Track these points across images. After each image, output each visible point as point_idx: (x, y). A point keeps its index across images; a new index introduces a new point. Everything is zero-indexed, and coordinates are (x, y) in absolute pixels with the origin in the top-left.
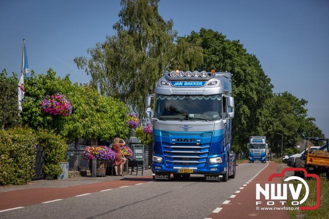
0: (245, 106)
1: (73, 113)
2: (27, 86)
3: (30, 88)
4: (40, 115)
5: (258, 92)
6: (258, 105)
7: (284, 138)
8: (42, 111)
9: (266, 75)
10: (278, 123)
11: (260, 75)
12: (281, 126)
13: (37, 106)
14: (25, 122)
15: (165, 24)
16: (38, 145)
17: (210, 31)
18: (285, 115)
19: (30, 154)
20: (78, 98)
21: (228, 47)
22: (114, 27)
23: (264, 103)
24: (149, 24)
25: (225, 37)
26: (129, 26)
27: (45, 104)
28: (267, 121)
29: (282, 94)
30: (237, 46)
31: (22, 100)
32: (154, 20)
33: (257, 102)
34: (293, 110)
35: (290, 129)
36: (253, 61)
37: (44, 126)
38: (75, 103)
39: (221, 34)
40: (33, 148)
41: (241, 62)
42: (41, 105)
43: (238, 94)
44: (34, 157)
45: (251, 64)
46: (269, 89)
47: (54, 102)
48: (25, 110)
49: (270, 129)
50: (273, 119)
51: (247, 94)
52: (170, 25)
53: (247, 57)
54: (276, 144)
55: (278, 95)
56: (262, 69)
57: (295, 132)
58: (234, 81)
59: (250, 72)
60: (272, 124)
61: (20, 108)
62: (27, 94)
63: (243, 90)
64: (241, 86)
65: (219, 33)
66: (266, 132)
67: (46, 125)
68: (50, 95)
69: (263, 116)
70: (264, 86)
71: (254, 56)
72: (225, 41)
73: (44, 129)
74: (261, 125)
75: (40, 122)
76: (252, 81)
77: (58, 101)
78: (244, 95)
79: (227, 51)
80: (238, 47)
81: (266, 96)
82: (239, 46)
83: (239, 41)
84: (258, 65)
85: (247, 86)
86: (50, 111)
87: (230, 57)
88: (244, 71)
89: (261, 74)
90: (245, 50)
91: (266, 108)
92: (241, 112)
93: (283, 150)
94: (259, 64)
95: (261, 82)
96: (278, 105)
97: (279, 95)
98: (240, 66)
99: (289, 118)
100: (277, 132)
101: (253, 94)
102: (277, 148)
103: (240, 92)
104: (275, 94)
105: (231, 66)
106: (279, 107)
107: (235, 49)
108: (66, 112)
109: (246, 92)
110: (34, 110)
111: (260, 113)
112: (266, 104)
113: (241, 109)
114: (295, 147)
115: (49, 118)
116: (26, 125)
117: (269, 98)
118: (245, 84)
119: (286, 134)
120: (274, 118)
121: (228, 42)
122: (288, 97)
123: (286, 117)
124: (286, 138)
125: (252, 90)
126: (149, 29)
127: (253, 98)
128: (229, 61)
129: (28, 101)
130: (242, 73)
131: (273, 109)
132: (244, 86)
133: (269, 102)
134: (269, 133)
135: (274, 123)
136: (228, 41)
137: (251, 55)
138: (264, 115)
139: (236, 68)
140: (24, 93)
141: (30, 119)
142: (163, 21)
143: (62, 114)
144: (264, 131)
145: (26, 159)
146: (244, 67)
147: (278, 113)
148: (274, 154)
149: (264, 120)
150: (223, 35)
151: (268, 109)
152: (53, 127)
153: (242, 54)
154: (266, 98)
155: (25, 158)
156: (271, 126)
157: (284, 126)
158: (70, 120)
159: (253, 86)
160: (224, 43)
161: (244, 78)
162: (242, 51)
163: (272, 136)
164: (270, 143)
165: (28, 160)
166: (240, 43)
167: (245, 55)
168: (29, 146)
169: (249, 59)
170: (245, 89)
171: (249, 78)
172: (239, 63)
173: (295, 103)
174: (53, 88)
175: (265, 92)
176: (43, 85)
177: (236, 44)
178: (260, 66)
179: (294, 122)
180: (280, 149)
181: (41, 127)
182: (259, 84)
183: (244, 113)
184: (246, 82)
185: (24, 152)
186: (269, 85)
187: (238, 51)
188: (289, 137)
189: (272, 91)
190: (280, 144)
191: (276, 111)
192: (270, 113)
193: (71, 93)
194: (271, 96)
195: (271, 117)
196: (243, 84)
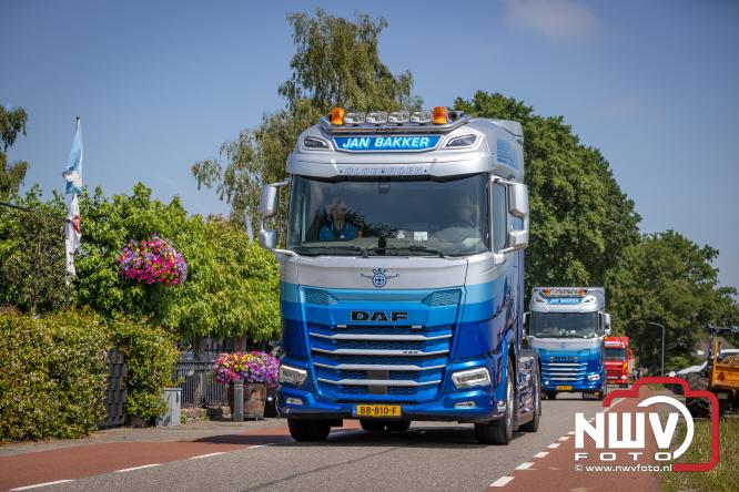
0: (577, 263)
1: (189, 279)
2: (87, 221)
3: (93, 225)
4: (115, 285)
5: (607, 232)
6: (607, 259)
7: (667, 335)
8: (120, 276)
9: (623, 193)
10: (653, 300)
11: (611, 193)
12: (661, 307)
13: (110, 265)
14: (83, 300)
15: (394, 82)
16: (111, 351)
17: (498, 97)
18: (668, 283)
19: (94, 371)
20: (201, 246)
21: (536, 132)
22: (280, 91)
23: (619, 256)
24: (359, 83)
25: (531, 110)
26: (314, 88)
27: (127, 260)
28: (630, 296)
29: (662, 235)
30: (558, 129)
31: (77, 252)
32: (369, 75)
33: (605, 253)
34: (687, 270)
35: (679, 313)
36: (594, 161)
37: (126, 309)
38: (193, 257)
39: (521, 103)
40: (101, 357)
41: (568, 166)
42: (118, 263)
43: (562, 237)
44: (104, 376)
45: (589, 167)
46: (631, 224)
47: (148, 254)
48: (83, 273)
49: (635, 313)
50: (642, 291)
51: (581, 236)
52: (406, 84)
53: (581, 154)
54: (649, 349)
55: (652, 238)
56: (614, 180)
57: (691, 320)
58: (552, 209)
59: (588, 187)
60: (641, 303)
61: (71, 269)
62: (87, 239)
63: (572, 227)
64: (568, 218)
65: (517, 102)
66: (628, 321)
67: (130, 305)
68: (139, 239)
69: (619, 286)
70: (620, 218)
71: (597, 151)
72: (531, 120)
73: (125, 314)
74: (615, 304)
75: (116, 299)
76: (593, 207)
77: (156, 253)
78: (574, 239)
79: (536, 141)
80: (559, 132)
81: (625, 240)
82: (562, 129)
83: (561, 118)
84: (606, 171)
85: (582, 218)
86: (138, 276)
87: (543, 155)
88: (575, 184)
89: (614, 191)
90: (576, 139)
91: (624, 266)
92: (570, 276)
93: (667, 360)
94: (609, 169)
95: (614, 209)
96: (653, 260)
97: (655, 237)
98: (566, 173)
99: (677, 289)
100: (650, 319)
101: (596, 235)
102: (651, 357)
103: (567, 231)
104: (645, 235)
105: (544, 173)
106: (654, 264)
107: (554, 136)
108: (175, 276)
109: (579, 231)
110: (102, 273)
111: (613, 279)
112: (624, 258)
113: (569, 270)
114: (693, 354)
115: (136, 290)
116: (86, 307)
117: (632, 246)
118: (577, 213)
119: (672, 324)
120: (644, 289)
121: (538, 121)
122: (674, 243)
123: (671, 287)
124: (671, 333)
125: (592, 226)
126: (359, 93)
127: (595, 245)
128: (540, 163)
129: (91, 254)
130: (570, 189)
131: (643, 270)
132: (574, 218)
133: (631, 252)
134: (633, 322)
135: (644, 300)
136: (536, 118)
137: (590, 149)
138: (622, 283)
139: (555, 179)
140: (79, 236)
141: (95, 293)
142: (390, 77)
143: (164, 281)
144: (623, 319)
145: (86, 381)
146: (573, 177)
147: (652, 277)
148: (646, 370)
149: (621, 293)
150: (525, 105)
151: (631, 269)
152: (147, 311)
153: (568, 147)
154: (626, 245)
155: (83, 378)
156: (638, 307)
157: (667, 307)
158: (184, 295)
159: (596, 218)
160: (529, 123)
161: (574, 200)
162: (570, 141)
163: (641, 330)
164: (639, 345)
165: (91, 384)
166: (564, 123)
167: (576, 149)
168: (92, 353)
169: (585, 157)
170: (578, 225)
171: (585, 199)
172: (562, 167)
173: (690, 255)
174: (145, 225)
175: (623, 232)
176: (124, 218)
177: (554, 125)
178: (610, 174)
179: (690, 298)
180: (658, 357)
181: (118, 310)
182: (608, 214)
183: (577, 278)
184: (579, 209)
185: (80, 366)
186: (632, 215)
187: (559, 139)
188: (678, 332)
189: (637, 229)
190: (659, 347)
191: (649, 273)
192: (634, 279)
193: (184, 236)
194: (635, 240)
195: (637, 288)
196: (572, 213)
